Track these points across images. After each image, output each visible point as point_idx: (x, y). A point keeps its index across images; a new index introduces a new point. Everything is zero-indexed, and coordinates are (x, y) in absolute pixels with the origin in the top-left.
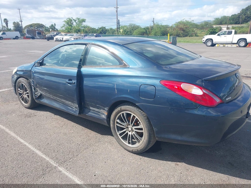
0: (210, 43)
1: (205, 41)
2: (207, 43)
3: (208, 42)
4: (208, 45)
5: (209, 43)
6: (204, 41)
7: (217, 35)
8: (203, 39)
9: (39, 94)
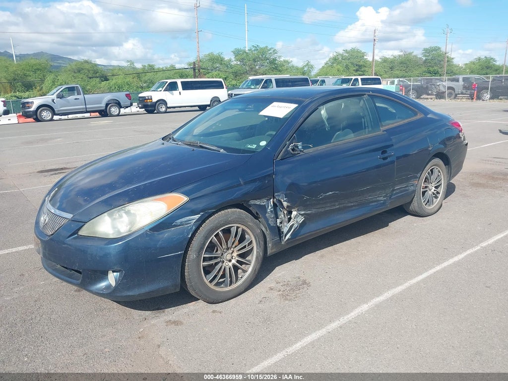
9: (301, 219)
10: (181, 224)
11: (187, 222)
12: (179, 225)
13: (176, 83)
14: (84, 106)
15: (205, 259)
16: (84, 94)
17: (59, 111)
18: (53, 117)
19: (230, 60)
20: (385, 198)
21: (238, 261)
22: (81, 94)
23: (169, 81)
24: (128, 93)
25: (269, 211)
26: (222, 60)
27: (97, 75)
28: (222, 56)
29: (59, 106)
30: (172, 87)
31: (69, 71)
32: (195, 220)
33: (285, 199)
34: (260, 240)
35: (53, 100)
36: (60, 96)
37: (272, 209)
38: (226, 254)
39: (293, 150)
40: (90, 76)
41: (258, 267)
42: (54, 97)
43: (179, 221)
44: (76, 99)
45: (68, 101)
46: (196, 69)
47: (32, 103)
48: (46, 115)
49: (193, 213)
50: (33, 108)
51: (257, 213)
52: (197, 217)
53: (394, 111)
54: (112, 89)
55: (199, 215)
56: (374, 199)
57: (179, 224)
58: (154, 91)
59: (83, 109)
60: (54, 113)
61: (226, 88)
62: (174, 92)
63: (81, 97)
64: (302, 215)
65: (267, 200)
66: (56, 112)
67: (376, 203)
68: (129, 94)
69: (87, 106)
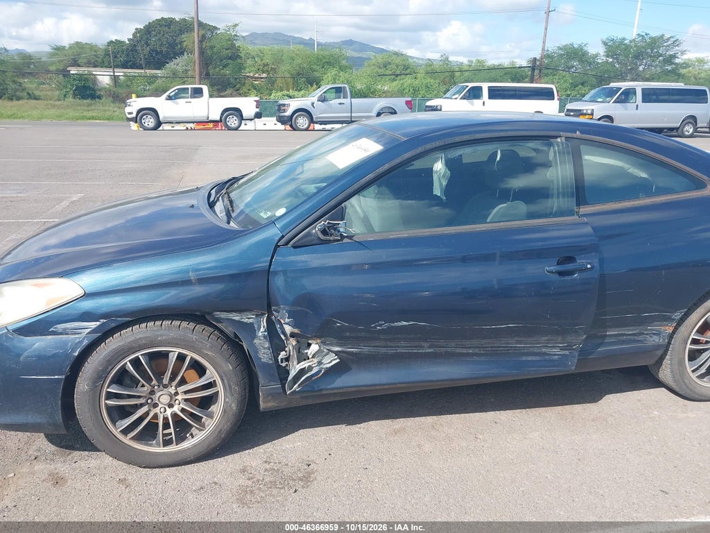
0: (152, 120)
1: (134, 115)
2: (143, 121)
3: (144, 117)
4: (146, 125)
5: (150, 121)
6: (130, 113)
7: (167, 99)
8: (128, 110)
9: (330, 361)
10: (64, 332)
11: (74, 331)
12: (61, 334)
13: (480, 89)
14: (349, 115)
15: (110, 396)
16: (352, 97)
17: (317, 118)
18: (309, 126)
19: (597, 55)
20: (567, 352)
21: (183, 410)
22: (347, 98)
23: (471, 85)
24: (409, 99)
25: (260, 334)
26: (585, 54)
27: (408, 71)
28: (585, 48)
29: (319, 111)
30: (475, 94)
31: (374, 65)
32: (89, 330)
33: (287, 320)
34: (232, 384)
35: (313, 104)
36: (323, 99)
37: (266, 333)
38: (161, 393)
39: (324, 232)
40: (398, 72)
41: (227, 426)
42: (316, 99)
43: (61, 327)
44: (340, 104)
45: (330, 106)
46: (537, 68)
47: (289, 105)
48: (302, 122)
49: (86, 316)
50: (288, 113)
51: (236, 336)
52: (94, 325)
53: (644, 175)
54: (404, 92)
55: (98, 323)
56: (531, 350)
57: (60, 331)
58: (448, 98)
59: (347, 117)
60: (312, 121)
61: (558, 99)
62: (475, 101)
63: (347, 101)
64: (336, 353)
65: (257, 316)
66: (314, 120)
67: (538, 358)
68: (410, 101)
69: (353, 115)
